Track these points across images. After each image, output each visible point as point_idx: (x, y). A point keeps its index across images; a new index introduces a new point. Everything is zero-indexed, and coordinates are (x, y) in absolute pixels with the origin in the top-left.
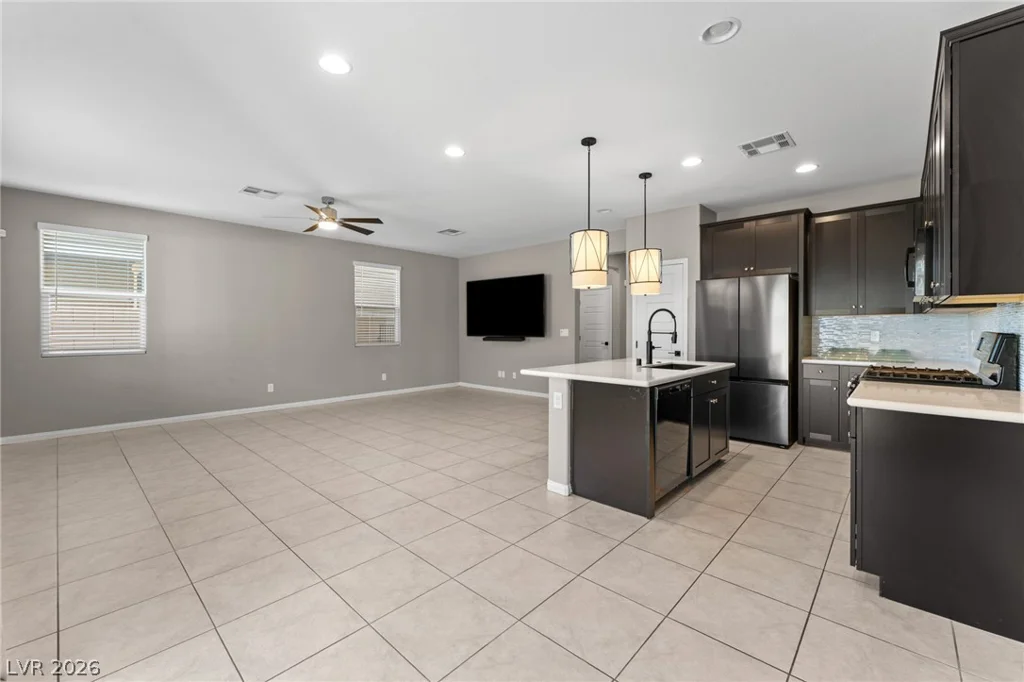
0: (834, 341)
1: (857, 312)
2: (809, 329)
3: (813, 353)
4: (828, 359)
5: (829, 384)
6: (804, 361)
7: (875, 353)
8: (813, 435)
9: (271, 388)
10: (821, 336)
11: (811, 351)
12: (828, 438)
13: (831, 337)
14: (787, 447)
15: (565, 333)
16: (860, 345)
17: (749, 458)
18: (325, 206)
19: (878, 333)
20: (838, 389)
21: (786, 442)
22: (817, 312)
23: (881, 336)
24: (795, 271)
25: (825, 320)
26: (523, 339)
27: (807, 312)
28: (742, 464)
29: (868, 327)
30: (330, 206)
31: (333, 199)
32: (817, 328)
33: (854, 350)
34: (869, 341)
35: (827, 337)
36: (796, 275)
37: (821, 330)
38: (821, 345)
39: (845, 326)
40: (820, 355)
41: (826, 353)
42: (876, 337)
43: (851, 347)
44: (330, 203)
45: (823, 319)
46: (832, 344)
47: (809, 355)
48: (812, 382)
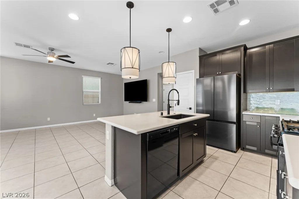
0: (257, 104)
1: (269, 91)
2: (246, 99)
3: (248, 109)
4: (255, 112)
5: (256, 124)
6: (243, 113)
7: (278, 110)
8: (248, 147)
9: (49, 119)
10: (251, 102)
11: (247, 108)
12: (255, 149)
13: (256, 102)
14: (235, 152)
15: (154, 100)
16: (270, 106)
17: (216, 158)
18: (51, 51)
19: (279, 101)
20: (260, 126)
21: (235, 149)
22: (250, 91)
23: (280, 102)
24: (240, 73)
25: (253, 95)
26: (141, 102)
27: (245, 92)
28: (213, 162)
29: (274, 98)
30: (52, 51)
31: (54, 49)
32: (250, 99)
33: (267, 108)
34: (275, 104)
35: (254, 102)
36: (240, 75)
37: (252, 99)
38: (251, 106)
39: (263, 97)
40: (251, 110)
41: (254, 109)
42: (278, 102)
43: (266, 106)
44: (52, 50)
45: (252, 94)
46: (256, 106)
47: (246, 110)
48: (247, 123)
